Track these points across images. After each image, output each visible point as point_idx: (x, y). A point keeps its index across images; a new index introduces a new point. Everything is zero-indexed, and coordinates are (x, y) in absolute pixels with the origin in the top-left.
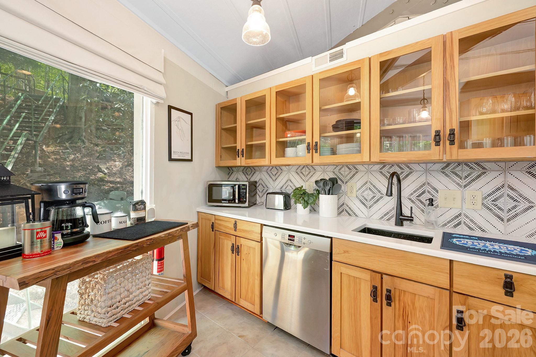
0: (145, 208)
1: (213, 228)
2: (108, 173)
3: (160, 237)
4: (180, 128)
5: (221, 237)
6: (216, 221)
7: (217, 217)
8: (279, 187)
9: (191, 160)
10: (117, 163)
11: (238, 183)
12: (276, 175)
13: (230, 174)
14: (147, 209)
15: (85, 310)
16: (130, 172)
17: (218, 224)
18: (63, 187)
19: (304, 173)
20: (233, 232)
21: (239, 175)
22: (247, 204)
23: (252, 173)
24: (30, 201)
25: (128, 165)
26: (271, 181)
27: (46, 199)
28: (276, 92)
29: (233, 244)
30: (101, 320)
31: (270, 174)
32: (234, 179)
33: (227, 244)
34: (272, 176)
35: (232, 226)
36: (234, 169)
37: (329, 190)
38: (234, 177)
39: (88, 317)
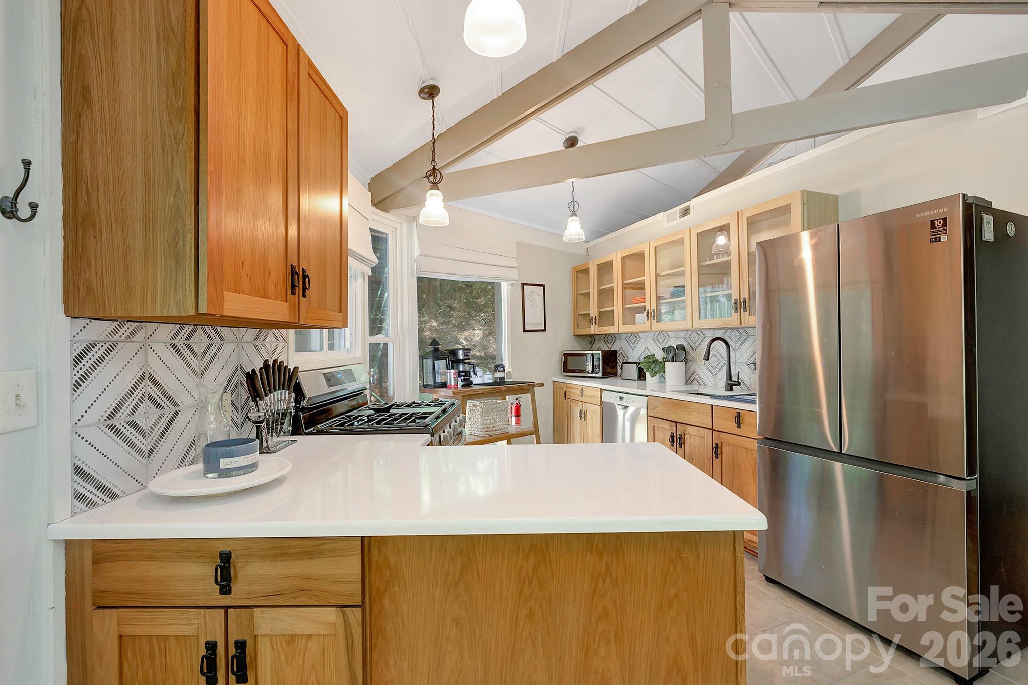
0: (504, 371)
1: (565, 397)
2: (467, 345)
3: (513, 387)
4: (532, 301)
5: (571, 404)
6: (568, 389)
7: (568, 385)
8: (637, 357)
9: (544, 330)
10: (476, 332)
11: (591, 352)
12: (634, 342)
13: (592, 343)
14: (506, 372)
15: (472, 427)
16: (492, 344)
17: (568, 392)
18: (461, 352)
19: (659, 340)
20: (580, 399)
21: (601, 344)
22: (600, 375)
23: (613, 342)
24: (447, 359)
25: (490, 334)
26: (630, 350)
27: (452, 359)
28: (622, 258)
29: (581, 410)
30: (481, 433)
31: (629, 342)
32: (597, 348)
33: (576, 410)
34: (631, 344)
35: (579, 392)
36: (596, 337)
37: (673, 357)
38: (596, 345)
39: (473, 432)
